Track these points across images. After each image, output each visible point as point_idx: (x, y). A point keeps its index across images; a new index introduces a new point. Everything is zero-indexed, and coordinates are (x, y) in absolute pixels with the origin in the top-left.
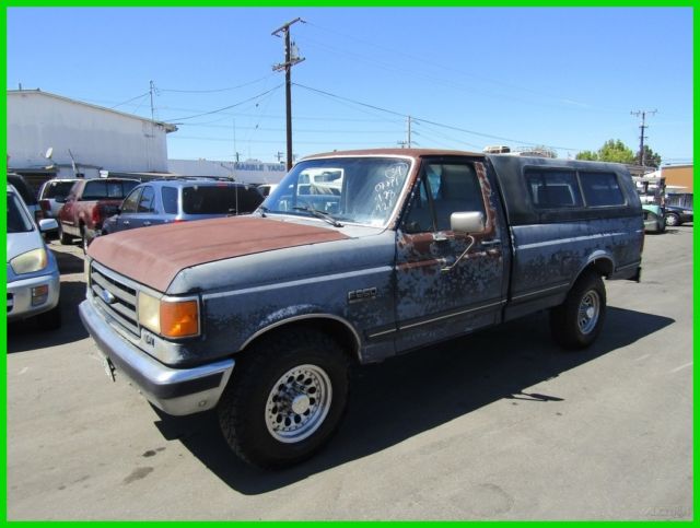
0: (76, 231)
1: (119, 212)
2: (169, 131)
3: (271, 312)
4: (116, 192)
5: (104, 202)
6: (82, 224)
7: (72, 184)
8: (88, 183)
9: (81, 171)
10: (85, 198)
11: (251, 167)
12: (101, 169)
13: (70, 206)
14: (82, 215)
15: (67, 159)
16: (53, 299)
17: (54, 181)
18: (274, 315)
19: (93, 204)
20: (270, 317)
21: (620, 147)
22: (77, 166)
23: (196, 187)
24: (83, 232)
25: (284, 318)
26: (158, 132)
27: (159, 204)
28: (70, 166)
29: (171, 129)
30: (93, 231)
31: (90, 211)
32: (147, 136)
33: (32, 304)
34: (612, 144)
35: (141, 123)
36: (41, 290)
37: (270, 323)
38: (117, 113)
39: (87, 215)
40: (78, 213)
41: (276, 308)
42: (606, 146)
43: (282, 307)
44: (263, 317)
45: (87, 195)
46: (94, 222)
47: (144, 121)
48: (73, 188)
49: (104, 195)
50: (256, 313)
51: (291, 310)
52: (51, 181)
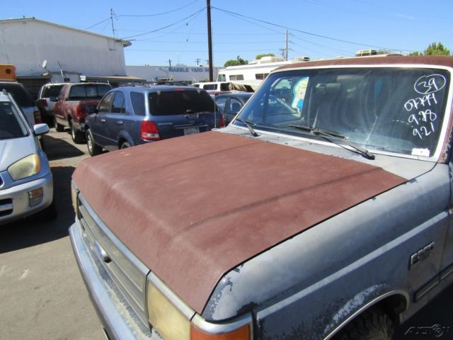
0: (66, 124)
1: (97, 112)
2: (125, 46)
3: (337, 309)
4: (92, 93)
5: (84, 102)
6: (69, 118)
7: (61, 87)
8: (72, 87)
9: (67, 76)
10: (71, 98)
11: (180, 69)
12: (81, 74)
13: (61, 104)
14: (69, 111)
15: (57, 68)
16: (48, 197)
17: (48, 85)
18: (341, 312)
19: (76, 103)
20: (336, 318)
21: (441, 48)
22: (64, 73)
23: (159, 92)
24: (70, 124)
25: (352, 312)
26: (118, 46)
27: (129, 106)
28: (59, 73)
29: (127, 44)
30: (78, 124)
31: (75, 109)
32: (111, 50)
33: (30, 205)
34: (434, 46)
35: (106, 40)
36: (37, 192)
37: (336, 326)
38: (89, 34)
39: (72, 111)
40: (66, 111)
41: (341, 302)
42: (430, 47)
43: (348, 299)
44: (328, 320)
45: (72, 96)
46: (78, 118)
47: (108, 39)
48: (62, 90)
49: (84, 95)
50: (321, 317)
51: (358, 299)
52: (47, 85)
